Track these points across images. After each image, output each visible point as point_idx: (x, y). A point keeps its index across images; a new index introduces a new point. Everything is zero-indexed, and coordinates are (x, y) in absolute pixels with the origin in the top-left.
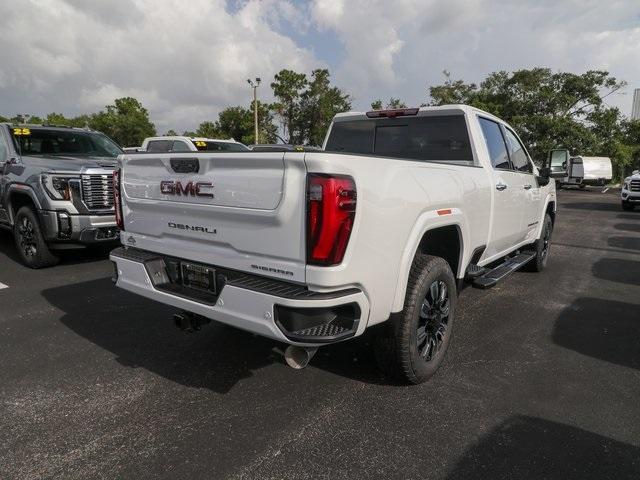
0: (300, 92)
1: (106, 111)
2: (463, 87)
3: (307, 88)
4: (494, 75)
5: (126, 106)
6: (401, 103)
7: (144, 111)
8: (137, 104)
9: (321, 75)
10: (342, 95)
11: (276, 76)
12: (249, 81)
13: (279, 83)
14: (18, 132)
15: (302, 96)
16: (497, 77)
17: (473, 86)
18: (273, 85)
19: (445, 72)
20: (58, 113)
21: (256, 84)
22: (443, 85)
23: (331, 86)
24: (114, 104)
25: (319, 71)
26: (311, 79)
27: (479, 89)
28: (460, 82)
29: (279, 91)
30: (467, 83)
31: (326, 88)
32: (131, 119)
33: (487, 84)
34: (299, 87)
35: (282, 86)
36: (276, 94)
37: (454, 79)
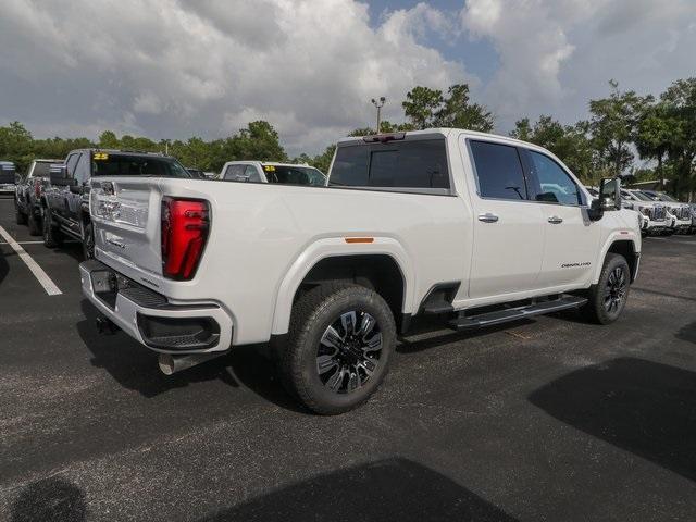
0: (434, 111)
1: (239, 135)
2: (635, 100)
3: (443, 106)
4: (680, 84)
5: (258, 130)
6: (553, 120)
7: (275, 134)
8: (268, 127)
9: (459, 91)
10: (483, 113)
11: (409, 94)
12: (373, 101)
13: (411, 101)
14: (97, 157)
15: (436, 115)
16: (683, 86)
17: (650, 98)
18: (404, 104)
19: (611, 82)
20: (197, 138)
21: (380, 103)
22: (608, 97)
23: (470, 103)
24: (247, 127)
25: (457, 86)
26: (447, 96)
27: (657, 101)
28: (632, 93)
29: (411, 110)
30: (641, 94)
31: (464, 106)
32: (261, 142)
33: (670, 95)
34: (434, 105)
35: (414, 106)
36: (407, 114)
37: (623, 90)
